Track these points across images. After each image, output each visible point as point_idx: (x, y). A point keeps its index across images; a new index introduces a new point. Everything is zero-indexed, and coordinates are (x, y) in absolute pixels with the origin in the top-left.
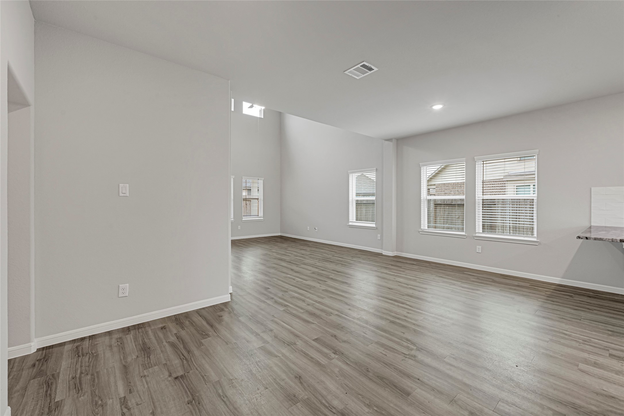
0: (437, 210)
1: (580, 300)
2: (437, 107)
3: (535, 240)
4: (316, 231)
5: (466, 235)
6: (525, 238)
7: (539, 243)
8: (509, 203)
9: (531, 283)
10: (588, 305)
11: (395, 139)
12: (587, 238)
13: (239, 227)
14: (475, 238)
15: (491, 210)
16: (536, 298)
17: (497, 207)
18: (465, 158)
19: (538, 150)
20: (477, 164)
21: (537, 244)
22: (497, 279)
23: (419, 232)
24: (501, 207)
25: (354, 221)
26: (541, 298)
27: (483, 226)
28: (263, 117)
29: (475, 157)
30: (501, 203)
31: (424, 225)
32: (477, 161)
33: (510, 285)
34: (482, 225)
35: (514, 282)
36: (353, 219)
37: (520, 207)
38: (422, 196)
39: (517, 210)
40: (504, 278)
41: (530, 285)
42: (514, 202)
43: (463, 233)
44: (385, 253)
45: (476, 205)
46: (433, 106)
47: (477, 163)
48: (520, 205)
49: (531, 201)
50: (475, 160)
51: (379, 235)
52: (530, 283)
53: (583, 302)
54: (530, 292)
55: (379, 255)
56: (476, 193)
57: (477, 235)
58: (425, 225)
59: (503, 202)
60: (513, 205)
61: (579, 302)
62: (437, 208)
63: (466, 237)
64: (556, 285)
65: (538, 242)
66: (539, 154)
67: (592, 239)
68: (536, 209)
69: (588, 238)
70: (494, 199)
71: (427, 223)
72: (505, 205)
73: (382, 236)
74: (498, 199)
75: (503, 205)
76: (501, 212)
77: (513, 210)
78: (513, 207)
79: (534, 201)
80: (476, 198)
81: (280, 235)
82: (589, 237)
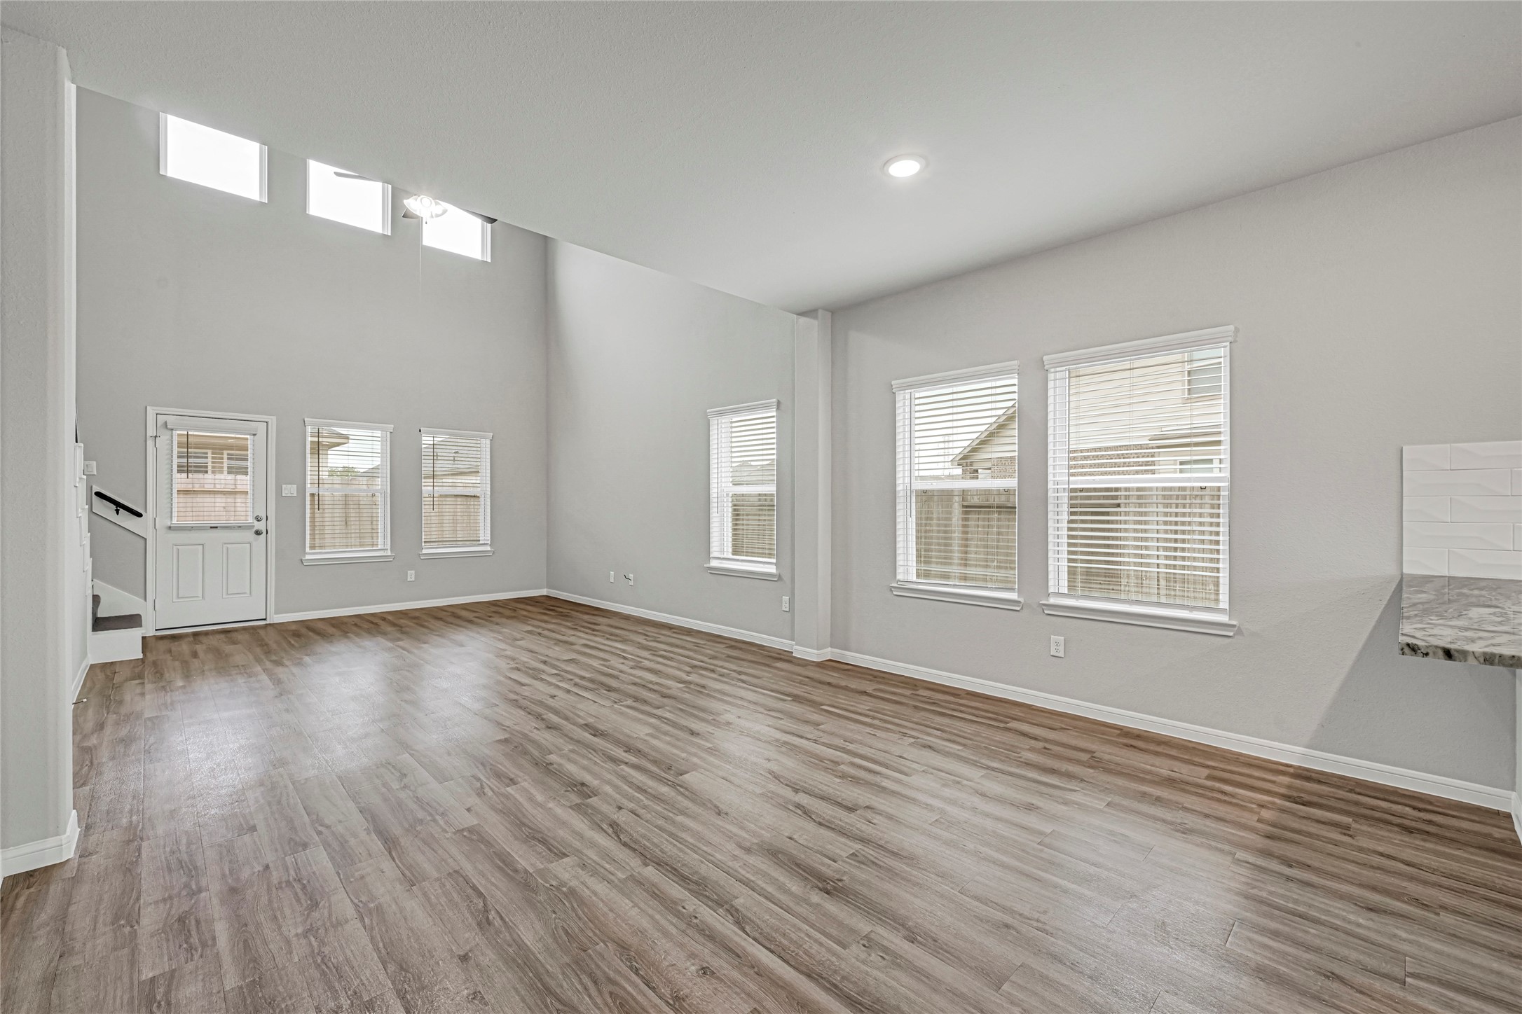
0: (970, 523)
1: (1381, 849)
2: (904, 169)
3: (1223, 618)
4: (631, 583)
5: (1021, 600)
6: (1194, 612)
7: (1236, 629)
8: (1155, 500)
9: (1214, 768)
10: (1412, 878)
11: (826, 309)
12: (1448, 654)
13: (411, 575)
14: (1046, 612)
15: (1108, 522)
16: (1227, 848)
17: (1123, 514)
18: (1015, 362)
19: (1231, 327)
20: (1053, 378)
21: (1231, 634)
22: (1106, 752)
23: (891, 590)
24: (1136, 514)
25: (725, 556)
26: (1246, 847)
27: (1072, 572)
28: (489, 260)
29: (1045, 358)
30: (1134, 501)
31: (907, 568)
32: (1053, 370)
33: (1143, 781)
34: (1066, 569)
35: (1158, 761)
36: (722, 551)
37: (1184, 515)
38: (899, 481)
39: (1176, 523)
40: (1127, 746)
41: (1209, 777)
42: (1170, 497)
43: (1013, 596)
44: (800, 652)
45: (1050, 507)
46: (887, 162)
47: (1051, 376)
48: (1184, 506)
49: (1213, 493)
50: (1046, 367)
51: (786, 598)
52: (1208, 767)
53: (1393, 863)
54: (1207, 811)
55: (780, 659)
56: (1050, 470)
57: (1052, 601)
58: (910, 569)
59: (1139, 497)
60: (1167, 505)
61: (1377, 860)
62: (970, 516)
63: (1022, 608)
64: (1292, 770)
65: (1234, 626)
66: (1235, 341)
67: (1471, 660)
68: (1227, 520)
69: (1452, 652)
70: (1117, 490)
71: (915, 564)
72: (1146, 507)
73: (792, 602)
74: (1127, 489)
75: (1140, 505)
76: (1135, 531)
77: (1166, 523)
78: (1166, 514)
79: (1222, 493)
80: (1050, 485)
81: (545, 594)
82: (1457, 651)
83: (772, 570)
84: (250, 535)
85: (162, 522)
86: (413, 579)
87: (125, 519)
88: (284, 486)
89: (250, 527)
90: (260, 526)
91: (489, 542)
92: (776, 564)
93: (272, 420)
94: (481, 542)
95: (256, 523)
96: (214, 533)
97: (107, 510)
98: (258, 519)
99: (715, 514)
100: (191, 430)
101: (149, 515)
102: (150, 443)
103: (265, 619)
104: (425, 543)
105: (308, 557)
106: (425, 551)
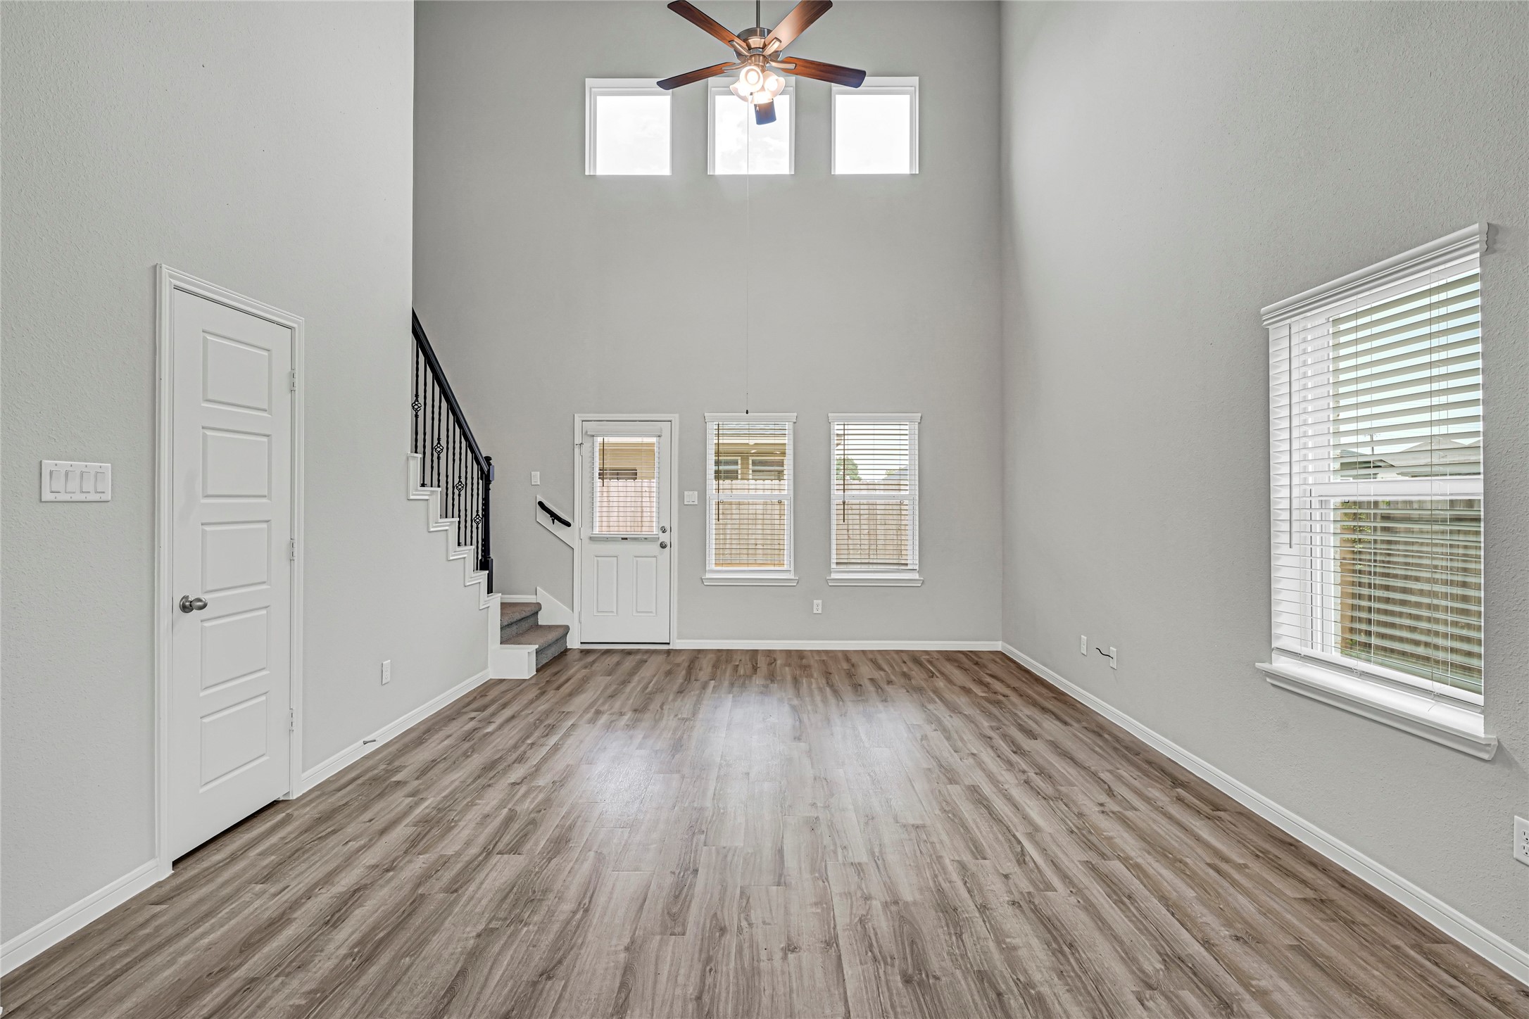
83: (1472, 724)
84: (656, 546)
85: (585, 533)
86: (820, 612)
87: (558, 529)
88: (686, 493)
89: (655, 539)
90: (664, 538)
91: (917, 567)
92: (1484, 710)
93: (675, 417)
94: (909, 567)
95: (661, 534)
96: (625, 545)
97: (544, 518)
98: (664, 530)
99: (1285, 549)
100: (607, 435)
101: (576, 524)
102: (577, 450)
103: (669, 644)
104: (837, 563)
105: (708, 576)
106: (834, 576)
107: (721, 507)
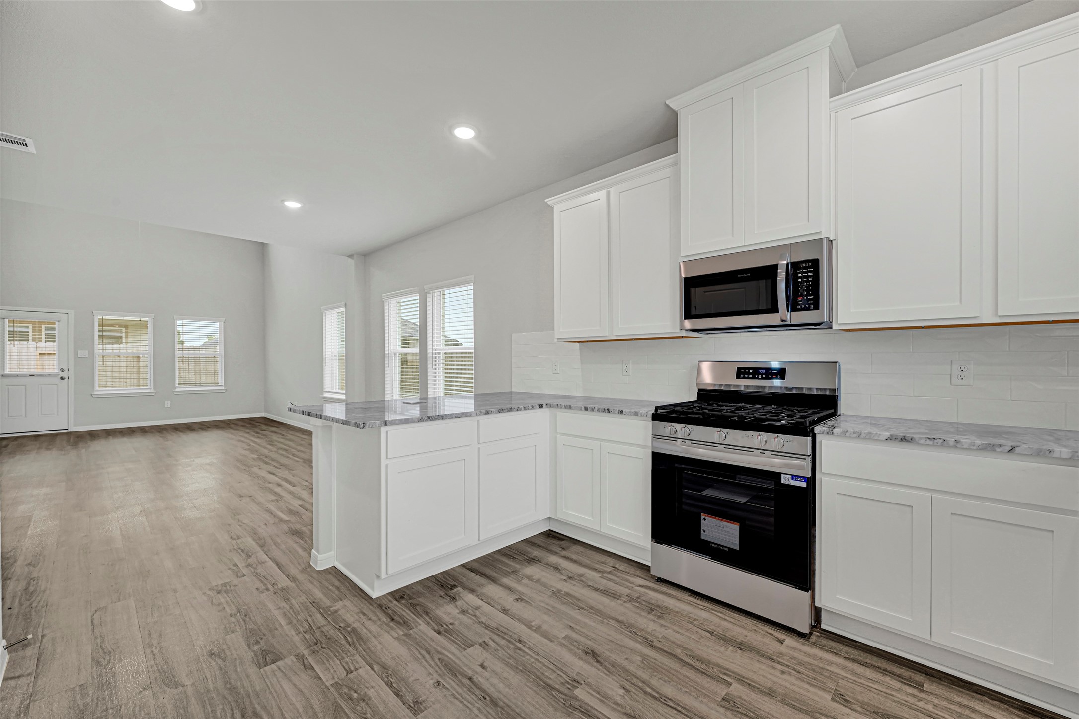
84: (58, 380)
86: (169, 406)
88: (79, 350)
89: (55, 375)
90: (64, 374)
93: (72, 312)
95: (61, 372)
96: (33, 379)
98: (62, 371)
103: (67, 429)
104: (179, 384)
105: (96, 393)
106: (177, 390)
107: (104, 358)
